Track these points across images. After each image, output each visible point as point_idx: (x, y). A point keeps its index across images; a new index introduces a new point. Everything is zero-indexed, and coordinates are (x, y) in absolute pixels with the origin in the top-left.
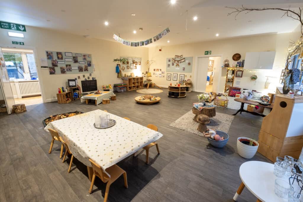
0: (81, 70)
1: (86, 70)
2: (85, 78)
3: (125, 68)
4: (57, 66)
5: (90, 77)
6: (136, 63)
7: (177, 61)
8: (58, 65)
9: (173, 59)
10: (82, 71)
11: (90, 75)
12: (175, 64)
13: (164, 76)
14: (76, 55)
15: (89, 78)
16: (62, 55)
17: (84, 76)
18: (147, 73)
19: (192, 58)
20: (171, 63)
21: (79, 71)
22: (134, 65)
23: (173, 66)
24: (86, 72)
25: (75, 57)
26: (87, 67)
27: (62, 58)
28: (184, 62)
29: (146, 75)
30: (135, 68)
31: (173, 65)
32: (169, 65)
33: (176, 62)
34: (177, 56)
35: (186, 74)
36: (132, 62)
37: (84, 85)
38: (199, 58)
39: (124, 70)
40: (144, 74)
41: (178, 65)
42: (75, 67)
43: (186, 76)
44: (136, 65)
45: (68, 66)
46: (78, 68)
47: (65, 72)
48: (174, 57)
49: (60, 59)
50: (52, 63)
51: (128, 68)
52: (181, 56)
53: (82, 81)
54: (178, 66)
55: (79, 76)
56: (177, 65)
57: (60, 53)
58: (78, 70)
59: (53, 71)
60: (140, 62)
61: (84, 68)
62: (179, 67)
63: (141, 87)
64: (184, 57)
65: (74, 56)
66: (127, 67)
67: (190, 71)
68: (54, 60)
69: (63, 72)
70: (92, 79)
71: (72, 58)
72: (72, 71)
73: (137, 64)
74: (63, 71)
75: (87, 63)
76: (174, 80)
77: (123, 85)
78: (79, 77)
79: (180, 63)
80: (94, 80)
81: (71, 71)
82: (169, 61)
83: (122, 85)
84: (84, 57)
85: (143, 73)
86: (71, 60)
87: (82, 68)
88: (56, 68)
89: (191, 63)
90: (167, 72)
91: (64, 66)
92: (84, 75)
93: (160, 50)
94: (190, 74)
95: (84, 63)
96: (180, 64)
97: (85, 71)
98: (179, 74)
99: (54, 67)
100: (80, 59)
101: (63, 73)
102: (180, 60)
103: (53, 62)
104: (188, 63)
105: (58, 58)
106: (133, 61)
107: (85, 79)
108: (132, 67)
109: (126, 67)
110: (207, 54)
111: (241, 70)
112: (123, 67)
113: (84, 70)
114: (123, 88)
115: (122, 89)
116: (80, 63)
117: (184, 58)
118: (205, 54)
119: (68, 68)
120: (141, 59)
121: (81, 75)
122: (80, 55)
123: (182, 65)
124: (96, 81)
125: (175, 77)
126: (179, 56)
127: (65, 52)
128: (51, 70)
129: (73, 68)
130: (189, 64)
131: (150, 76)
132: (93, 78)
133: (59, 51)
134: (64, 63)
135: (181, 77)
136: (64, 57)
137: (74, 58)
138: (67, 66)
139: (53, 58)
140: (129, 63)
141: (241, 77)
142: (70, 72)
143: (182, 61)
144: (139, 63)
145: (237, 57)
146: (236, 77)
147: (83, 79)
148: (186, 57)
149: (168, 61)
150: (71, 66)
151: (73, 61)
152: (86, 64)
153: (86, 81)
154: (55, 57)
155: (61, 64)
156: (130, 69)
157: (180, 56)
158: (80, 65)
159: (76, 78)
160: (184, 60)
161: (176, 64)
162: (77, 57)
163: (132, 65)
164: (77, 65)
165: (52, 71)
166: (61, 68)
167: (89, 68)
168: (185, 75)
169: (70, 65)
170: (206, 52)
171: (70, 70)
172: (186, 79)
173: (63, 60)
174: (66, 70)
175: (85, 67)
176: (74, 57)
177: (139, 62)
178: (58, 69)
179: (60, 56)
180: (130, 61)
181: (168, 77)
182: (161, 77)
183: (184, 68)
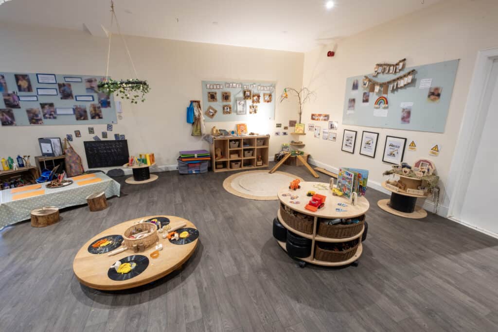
0: (81, 115)
1: (96, 115)
2: (93, 135)
3: (216, 112)
4: (17, 106)
5: (109, 133)
6: (255, 98)
7: (381, 85)
8: (21, 104)
9: (366, 77)
10: (86, 118)
11: (110, 127)
12: (373, 97)
13: (334, 138)
14: (67, 80)
15: (105, 135)
16: (29, 81)
17: (91, 131)
18: (292, 124)
19: (452, 67)
20: (358, 94)
21: (77, 119)
22: (249, 102)
23: (366, 104)
24: (97, 120)
25: (64, 85)
26: (99, 108)
27: (29, 89)
28: (410, 89)
29: (291, 130)
30: (252, 110)
31: (366, 100)
32: (353, 100)
33: (377, 88)
34: (384, 67)
35: (411, 136)
36: (241, 95)
37: (91, 153)
39: (213, 115)
40: (283, 127)
41: (383, 101)
42: (65, 108)
43: (413, 144)
44: (255, 104)
45: (47, 107)
46: (74, 110)
47: (41, 120)
48: (370, 70)
49: (24, 91)
50: (5, 100)
51: (225, 112)
52: (397, 64)
53: (85, 143)
54: (383, 105)
55: (79, 131)
56: (378, 102)
57: (25, 77)
58: (74, 117)
59: (9, 119)
60: (270, 95)
61: (89, 110)
62: (385, 108)
63: (260, 163)
64: (409, 67)
65: (62, 81)
66: (224, 109)
68: (10, 92)
69: (34, 121)
70: (114, 139)
71: (57, 86)
72: (58, 117)
73: (258, 101)
74: (34, 119)
75: (99, 99)
77: (196, 155)
78: (78, 134)
79: (393, 91)
80: (119, 141)
81: (55, 118)
82: (355, 87)
83: (194, 157)
84: (88, 85)
85: (279, 126)
86: (54, 92)
87: (85, 112)
88: (15, 111)
90: (343, 123)
91: (36, 107)
92: (92, 129)
93: (331, 54)
94: (435, 139)
95: (91, 99)
96: (390, 96)
97: (93, 118)
98: (383, 134)
99: (10, 108)
100: (78, 89)
101: (34, 123)
102: (394, 81)
103: (7, 98)
104: (427, 93)
105: (20, 88)
106: (245, 93)
107: (96, 137)
108: (240, 108)
109: (220, 110)
112: (210, 108)
113: (89, 116)
114: (198, 165)
115: (194, 167)
116: (78, 98)
117: (413, 72)
119: (45, 111)
120: (274, 86)
121: (83, 127)
122: (79, 80)
123: (400, 100)
124: (125, 142)
125: (368, 143)
126: (390, 65)
127: (37, 75)
128: (3, 115)
129: (59, 112)
130: (435, 94)
131: (301, 132)
132: (116, 136)
133: (21, 71)
134: (35, 99)
135: (391, 145)
136: (35, 85)
137: (62, 88)
138: (43, 106)
139: (6, 89)
140: (232, 98)
142: (52, 121)
143: (402, 83)
144: (267, 98)
147: (90, 138)
149: (351, 86)
150: (56, 106)
151: (60, 96)
152: (96, 102)
153: (98, 142)
154: (12, 87)
155: (28, 102)
156: (233, 114)
157: (395, 62)
158: (78, 104)
159: (69, 134)
160: (409, 79)
161: (377, 97)
162: (70, 85)
163: (243, 102)
164: (71, 103)
165: (6, 118)
166: (29, 112)
167: (104, 111)
168: (408, 143)
169: (51, 105)
171: (52, 115)
172: (411, 159)
173: (34, 93)
174: (41, 116)
175: (92, 109)
176: (60, 86)
177: (264, 95)
178: (20, 114)
179: (24, 84)
180: (236, 93)
181: (347, 140)
182: (327, 139)
183: (409, 113)
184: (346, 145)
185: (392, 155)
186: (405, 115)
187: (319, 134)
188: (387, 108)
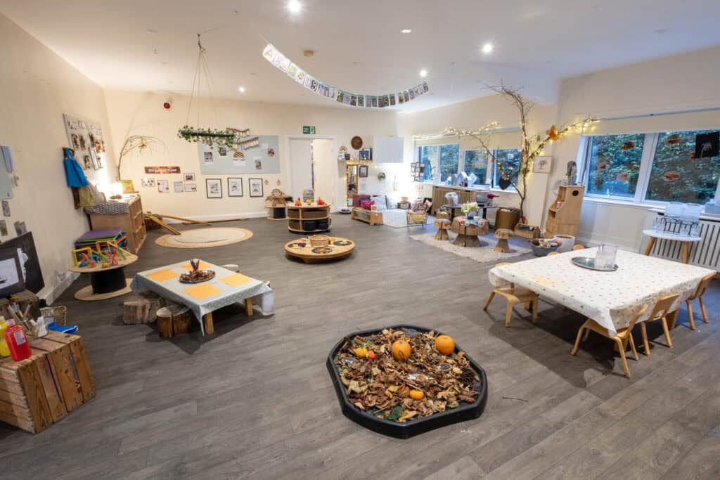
6: (97, 146)
12: (231, 152)
13: (194, 189)
19: (275, 139)
22: (95, 152)
23: (223, 157)
28: (256, 148)
30: (99, 163)
31: (223, 154)
32: (210, 154)
35: (265, 177)
36: (89, 141)
38: (291, 139)
41: (239, 155)
43: (267, 182)
52: (245, 132)
54: (239, 158)
56: (236, 156)
64: (254, 133)
66: (85, 161)
67: (276, 169)
76: (231, 194)
79: (247, 149)
89: (275, 151)
90: (203, 173)
93: (167, 106)
94: (277, 176)
96: (245, 152)
98: (246, 177)
102: (246, 142)
104: (267, 151)
106: (92, 138)
110: (309, 133)
111: (365, 164)
117: (256, 139)
118: (304, 133)
123: (252, 155)
125: (234, 187)
126: (239, 131)
130: (271, 152)
131: (130, 190)
135: (254, 185)
140: (86, 145)
141: (367, 176)
143: (252, 144)
145: (357, 143)
146: (360, 176)
148: (261, 136)
157: (243, 130)
160: (256, 142)
161: (234, 152)
168: (264, 181)
170: (305, 127)
172: (268, 189)
180: (87, 138)
181: (212, 188)
182: (182, 191)
183: (260, 163)
184: (212, 192)
185: (255, 190)
186: (258, 164)
187: (167, 188)
188: (244, 160)
